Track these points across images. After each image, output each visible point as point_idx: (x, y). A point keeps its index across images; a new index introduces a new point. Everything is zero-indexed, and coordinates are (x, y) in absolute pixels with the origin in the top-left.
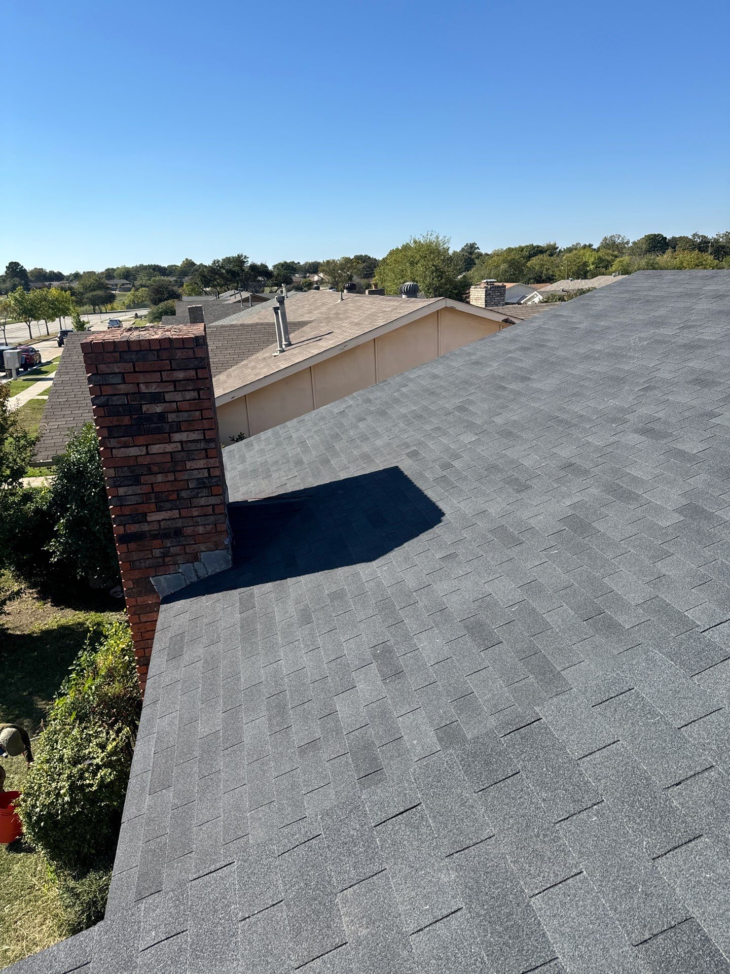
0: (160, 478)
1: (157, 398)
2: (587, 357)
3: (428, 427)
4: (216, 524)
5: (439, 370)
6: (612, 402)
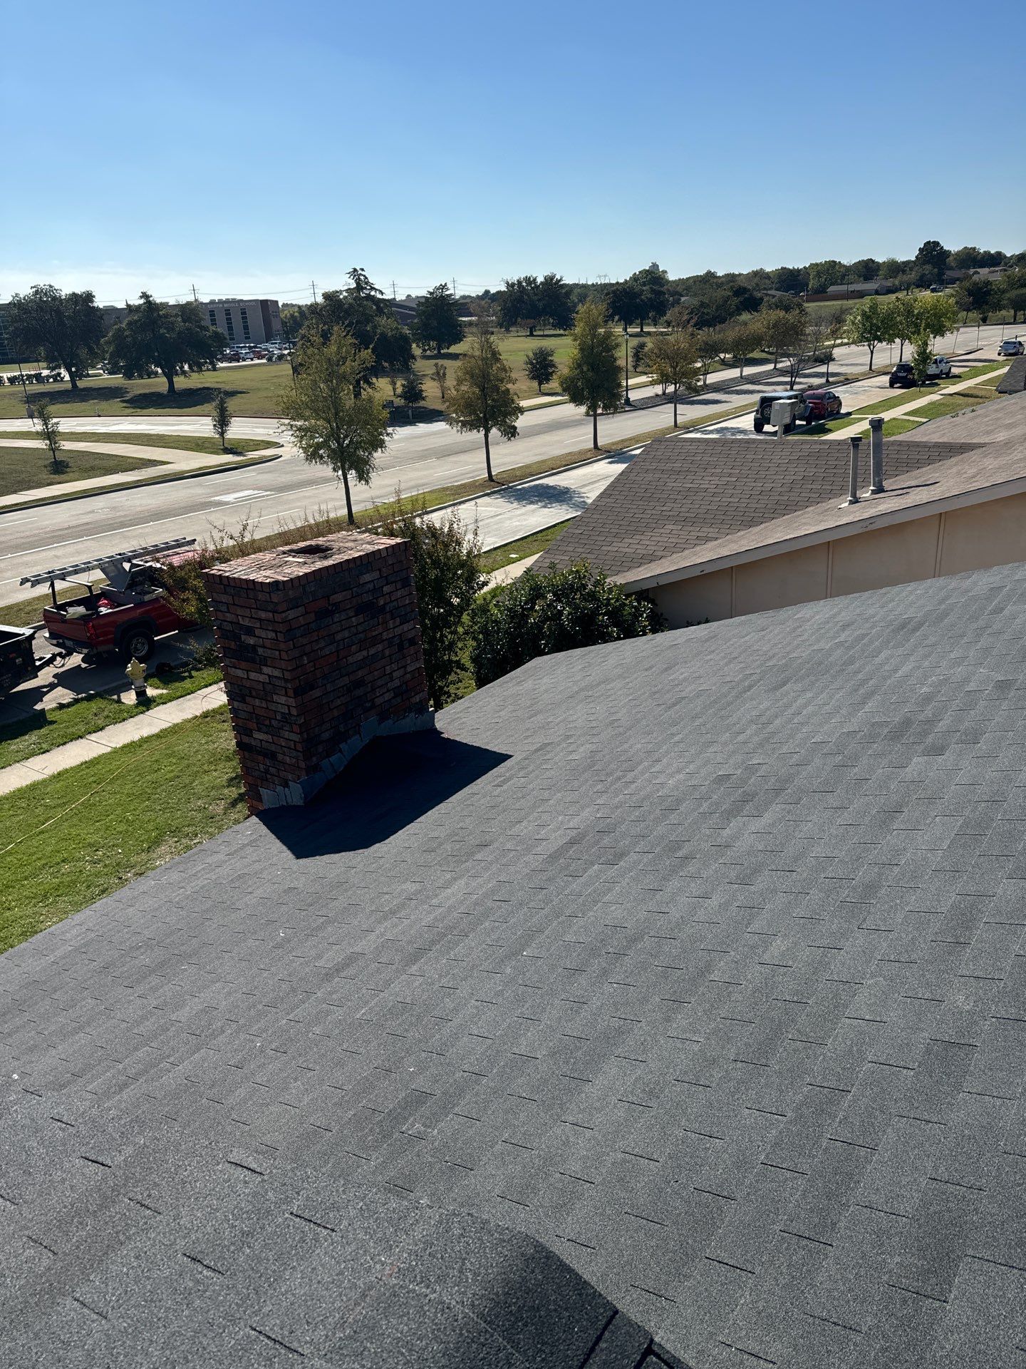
1: (250, 631)
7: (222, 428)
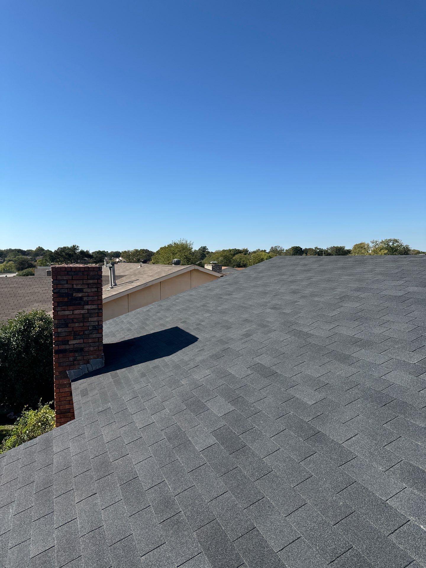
0: (77, 325)
1: (80, 290)
2: (254, 286)
3: (190, 313)
4: (98, 346)
5: (193, 293)
6: (262, 300)
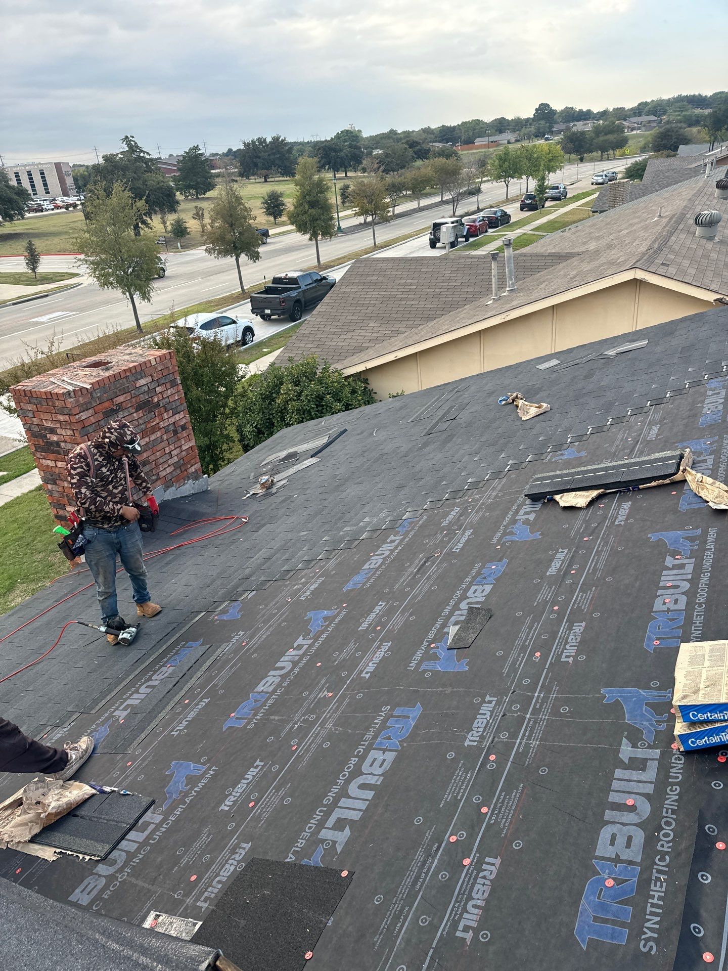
1: (53, 431)
7: (33, 265)
